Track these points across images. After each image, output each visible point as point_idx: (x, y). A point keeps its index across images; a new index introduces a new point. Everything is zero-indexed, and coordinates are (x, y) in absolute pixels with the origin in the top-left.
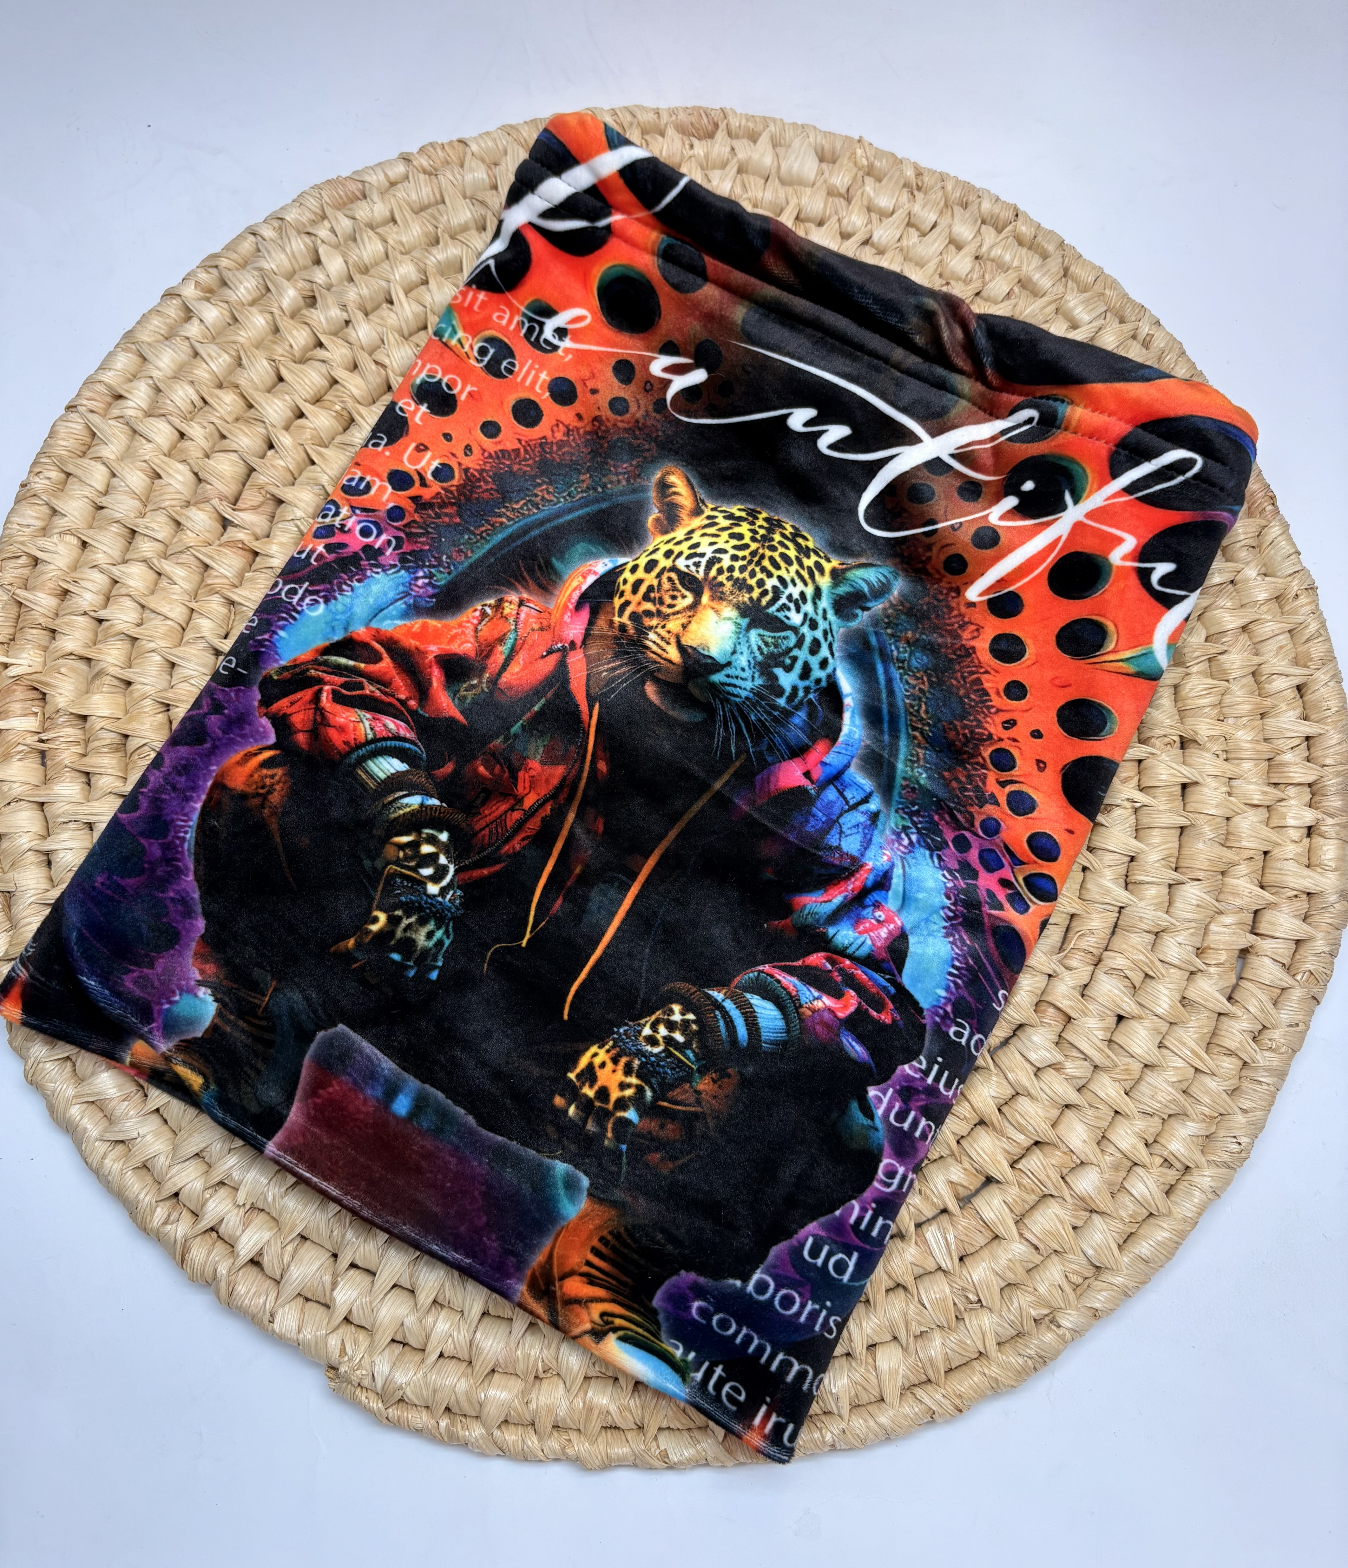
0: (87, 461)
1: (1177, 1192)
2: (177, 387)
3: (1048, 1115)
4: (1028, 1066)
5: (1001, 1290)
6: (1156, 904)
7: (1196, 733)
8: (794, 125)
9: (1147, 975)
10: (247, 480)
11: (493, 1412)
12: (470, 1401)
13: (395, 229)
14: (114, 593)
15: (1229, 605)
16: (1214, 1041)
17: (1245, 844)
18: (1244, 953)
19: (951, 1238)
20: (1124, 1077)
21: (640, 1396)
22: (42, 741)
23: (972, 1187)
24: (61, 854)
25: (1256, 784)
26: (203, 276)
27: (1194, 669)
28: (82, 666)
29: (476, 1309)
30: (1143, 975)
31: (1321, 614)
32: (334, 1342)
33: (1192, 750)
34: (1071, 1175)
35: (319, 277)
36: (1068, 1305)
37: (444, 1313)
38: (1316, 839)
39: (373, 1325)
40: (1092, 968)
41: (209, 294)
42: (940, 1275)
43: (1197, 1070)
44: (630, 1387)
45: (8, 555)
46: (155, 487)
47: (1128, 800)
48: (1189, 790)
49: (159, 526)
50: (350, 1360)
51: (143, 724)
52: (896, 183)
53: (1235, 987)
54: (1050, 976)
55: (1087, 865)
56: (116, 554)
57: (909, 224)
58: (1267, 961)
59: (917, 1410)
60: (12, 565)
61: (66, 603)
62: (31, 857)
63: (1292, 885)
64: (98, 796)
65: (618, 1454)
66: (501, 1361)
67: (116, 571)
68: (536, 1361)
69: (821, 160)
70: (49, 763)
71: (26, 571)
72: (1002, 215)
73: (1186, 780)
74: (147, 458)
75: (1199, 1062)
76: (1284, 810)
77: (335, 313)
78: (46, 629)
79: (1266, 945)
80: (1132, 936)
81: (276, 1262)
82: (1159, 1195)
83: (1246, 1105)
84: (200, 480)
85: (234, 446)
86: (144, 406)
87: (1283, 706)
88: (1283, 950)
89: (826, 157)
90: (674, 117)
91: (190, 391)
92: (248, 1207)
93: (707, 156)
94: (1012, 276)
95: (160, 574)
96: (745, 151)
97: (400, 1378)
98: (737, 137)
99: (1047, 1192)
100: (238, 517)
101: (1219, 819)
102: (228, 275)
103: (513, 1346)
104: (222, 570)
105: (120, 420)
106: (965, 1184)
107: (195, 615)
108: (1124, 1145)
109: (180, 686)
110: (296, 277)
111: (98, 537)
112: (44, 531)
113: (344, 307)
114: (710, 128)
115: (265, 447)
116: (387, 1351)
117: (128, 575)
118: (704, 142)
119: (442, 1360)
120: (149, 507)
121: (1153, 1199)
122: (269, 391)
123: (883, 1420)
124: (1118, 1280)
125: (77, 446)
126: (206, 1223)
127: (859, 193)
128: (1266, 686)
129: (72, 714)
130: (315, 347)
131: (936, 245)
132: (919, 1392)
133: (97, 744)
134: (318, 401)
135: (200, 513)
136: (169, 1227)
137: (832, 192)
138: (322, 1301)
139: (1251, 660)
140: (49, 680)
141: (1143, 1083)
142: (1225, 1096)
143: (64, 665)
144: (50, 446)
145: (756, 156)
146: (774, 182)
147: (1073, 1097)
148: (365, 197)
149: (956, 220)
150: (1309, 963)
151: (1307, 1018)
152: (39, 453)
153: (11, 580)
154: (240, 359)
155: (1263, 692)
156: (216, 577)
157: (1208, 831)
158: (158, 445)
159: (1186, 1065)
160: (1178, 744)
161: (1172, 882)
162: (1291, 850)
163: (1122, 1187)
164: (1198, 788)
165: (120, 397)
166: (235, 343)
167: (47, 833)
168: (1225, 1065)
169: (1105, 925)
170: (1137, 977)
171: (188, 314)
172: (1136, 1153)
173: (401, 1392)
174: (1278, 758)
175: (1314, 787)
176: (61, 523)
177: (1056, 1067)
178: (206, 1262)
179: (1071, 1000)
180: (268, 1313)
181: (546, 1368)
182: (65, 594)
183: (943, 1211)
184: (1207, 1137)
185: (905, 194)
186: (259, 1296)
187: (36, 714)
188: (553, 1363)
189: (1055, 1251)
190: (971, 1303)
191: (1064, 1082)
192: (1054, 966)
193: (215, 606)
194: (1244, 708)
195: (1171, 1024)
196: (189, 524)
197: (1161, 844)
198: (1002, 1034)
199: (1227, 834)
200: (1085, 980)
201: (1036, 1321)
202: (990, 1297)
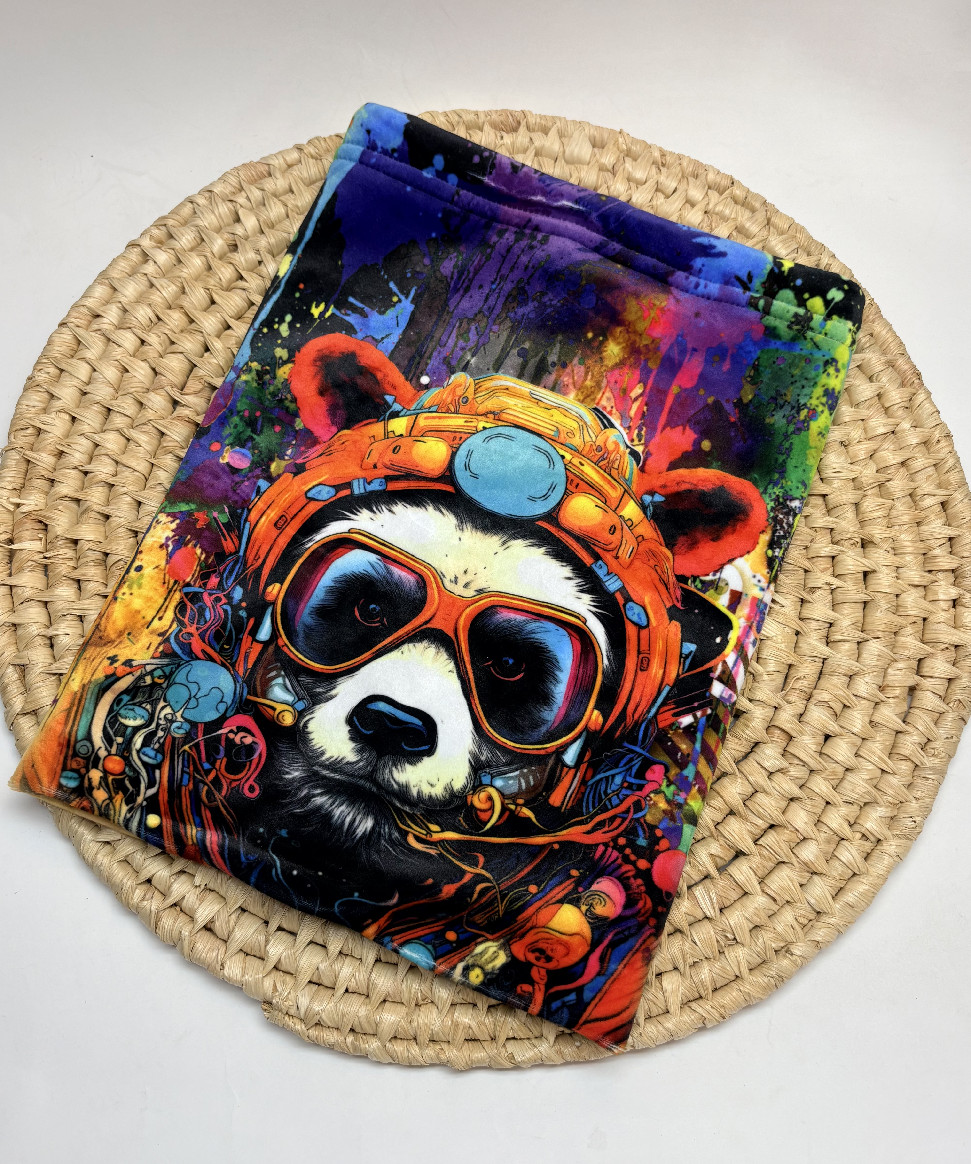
0: (75, 360)
1: (872, 858)
2: (139, 308)
3: (778, 805)
4: (763, 771)
5: (750, 931)
6: (849, 655)
7: (872, 536)
8: (574, 122)
9: (845, 706)
10: (190, 374)
11: (386, 1030)
12: (368, 1022)
13: (292, 196)
14: (96, 453)
15: (892, 447)
16: (894, 751)
17: (910, 613)
18: (912, 690)
19: (713, 894)
20: (832, 777)
21: (492, 1016)
22: (45, 558)
23: (726, 859)
24: (61, 638)
25: (916, 570)
26: (156, 232)
27: (869, 492)
28: (73, 505)
29: (371, 957)
30: (842, 706)
31: (956, 453)
32: (268, 984)
33: (870, 549)
34: (796, 848)
35: (239, 230)
36: (798, 939)
37: (348, 960)
38: (960, 609)
39: (296, 970)
40: (805, 702)
41: (160, 244)
42: (706, 922)
43: (883, 771)
44: (486, 1008)
45: (20, 427)
46: (124, 379)
47: (826, 584)
48: (869, 577)
49: (129, 407)
50: (279, 995)
51: (119, 545)
52: (647, 161)
53: (907, 713)
54: (776, 708)
55: (799, 630)
56: (97, 426)
57: (657, 190)
58: (929, 694)
59: (692, 1017)
60: (22, 434)
61: (61, 461)
62: (39, 641)
63: (943, 640)
64: (87, 596)
65: (477, 1058)
66: (391, 992)
67: (97, 438)
68: (416, 992)
69: (594, 146)
70: (50, 574)
71: (32, 439)
72: (722, 183)
73: (867, 569)
74: (118, 358)
75: (884, 765)
76: (936, 588)
77: (252, 256)
78: (47, 479)
79: (927, 683)
80: (833, 678)
81: (224, 926)
82: (859, 860)
83: (918, 794)
84: (156, 373)
85: (181, 349)
86: (115, 322)
87: (932, 517)
88: (940, 686)
89: (597, 144)
90: (489, 117)
91: (149, 311)
92: (202, 887)
93: (513, 144)
94: (731, 224)
95: (128, 440)
96: (539, 140)
97: (317, 1007)
98: (534, 131)
99: (781, 860)
100: (184, 399)
101: (891, 596)
102: (173, 230)
103: (399, 981)
104: (174, 437)
105: (99, 332)
106: (722, 856)
107: (155, 468)
108: (834, 825)
109: (145, 518)
110: (223, 231)
111: (84, 414)
112: (45, 410)
113: (258, 252)
114: (514, 124)
115: (203, 350)
116: (307, 989)
117: (106, 440)
118: (510, 135)
119: (347, 994)
120: (120, 393)
121: (856, 862)
122: (205, 310)
123: (669, 1025)
124: (833, 921)
125: (68, 351)
126: (171, 900)
127: (621, 168)
128: (920, 503)
129: (67, 539)
130: (237, 280)
131: (677, 203)
132: (694, 1005)
133: (85, 560)
134: (239, 318)
135: (157, 396)
136: (145, 903)
137: (602, 169)
138: (258, 955)
139: (909, 485)
140: (50, 515)
141: (845, 781)
142: (903, 788)
143: (61, 504)
144: (49, 351)
145: (547, 144)
146: (561, 162)
147: (796, 792)
148: (270, 175)
149: (690, 186)
150: (958, 693)
151: (958, 734)
152: (41, 356)
153: (22, 445)
154: (184, 288)
155: (918, 507)
156: (170, 441)
157: (883, 604)
158: (127, 350)
159: (875, 768)
160: (860, 545)
161: (860, 640)
162: (941, 616)
163: (833, 856)
164: (875, 575)
165: (98, 316)
166: (180, 277)
167: (50, 624)
168: (902, 767)
169: (813, 671)
170: (838, 707)
171: (146, 257)
172: (842, 830)
173: (318, 1017)
174: (930, 553)
175: (957, 573)
176: (57, 404)
177: (782, 771)
178: (173, 927)
179: (792, 724)
180: (220, 963)
181: (424, 997)
182: (61, 454)
183: (707, 877)
184: (892, 818)
185: (654, 169)
186: (213, 951)
187: (41, 539)
188: (429, 994)
189: (788, 902)
190: (729, 940)
191: (790, 782)
192: (779, 701)
193: (169, 462)
194: (906, 518)
195: (863, 739)
196: (149, 404)
197: (851, 614)
198: (744, 750)
199: (898, 606)
200: (801, 711)
201: (775, 951)
202: (743, 935)
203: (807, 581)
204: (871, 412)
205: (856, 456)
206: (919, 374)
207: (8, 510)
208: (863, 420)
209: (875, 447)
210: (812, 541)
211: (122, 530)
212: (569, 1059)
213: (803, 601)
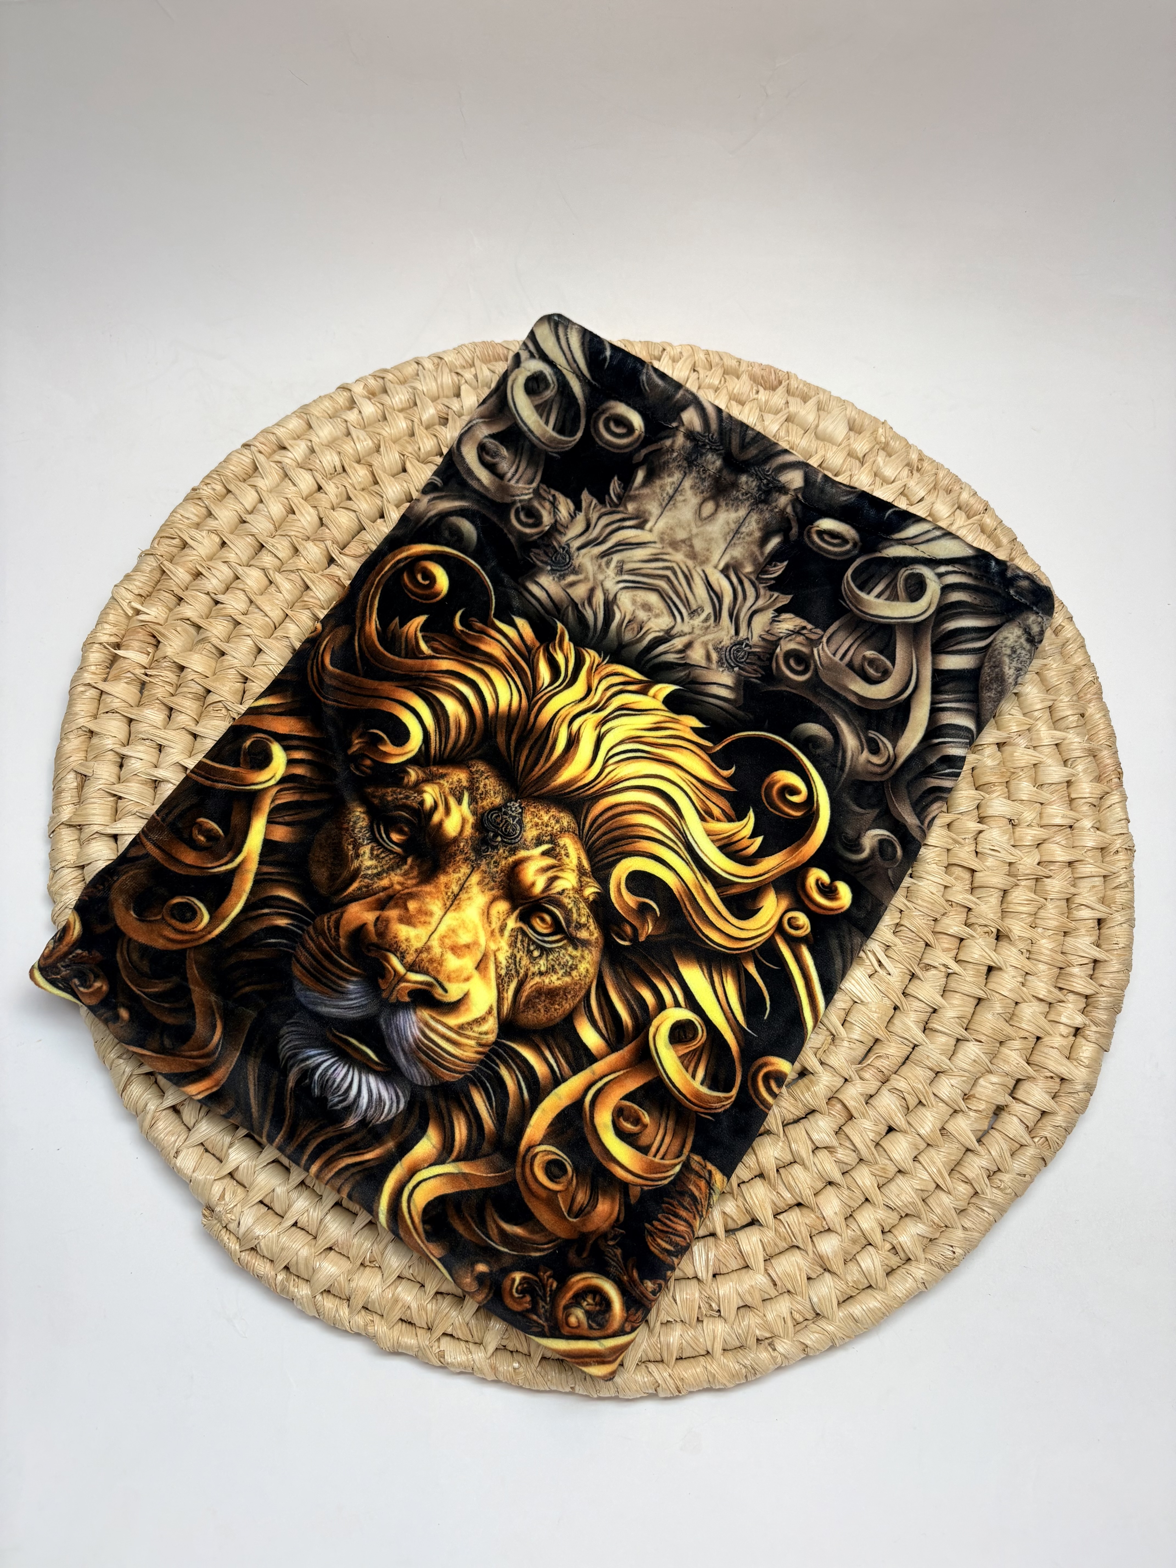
0: (246, 485)
1: (896, 1276)
2: (327, 453)
3: (813, 1184)
4: (809, 1142)
5: (738, 1308)
6: (943, 1050)
7: (1011, 931)
8: (838, 399)
9: (920, 1102)
10: (355, 536)
11: (322, 1280)
12: (307, 1265)
14: (233, 585)
15: (1063, 843)
16: (958, 1168)
17: (1024, 1026)
18: (1000, 1109)
19: (711, 1256)
20: (880, 1174)
21: (437, 1303)
22: (146, 675)
23: (739, 1222)
24: (133, 761)
25: (1045, 983)
26: (372, 382)
27: (1023, 883)
28: (192, 630)
29: (332, 1198)
30: (917, 1101)
31: (1133, 871)
32: (217, 1189)
33: (1004, 944)
34: (817, 1237)
35: (455, 405)
36: (786, 1335)
37: (306, 1193)
38: (1080, 1040)
39: (251, 1184)
40: (880, 1084)
41: (371, 395)
42: (695, 1281)
43: (938, 1186)
44: (433, 1293)
45: (167, 535)
46: (288, 519)
47: (944, 965)
48: (993, 973)
49: (282, 548)
50: (225, 1205)
51: (224, 685)
52: (902, 461)
53: (986, 1133)
54: (846, 1080)
55: (899, 1005)
56: (244, 559)
58: (1015, 1119)
59: (646, 1379)
60: (167, 543)
61: (196, 582)
62: (110, 756)
63: (1051, 1068)
65: (406, 1343)
66: (340, 1242)
67: (240, 570)
68: (367, 1251)
69: (850, 429)
70: (146, 693)
71: (175, 550)
72: (975, 506)
73: (992, 964)
74: (289, 496)
75: (941, 1180)
76: (1061, 1009)
78: (176, 596)
79: (1017, 1107)
80: (918, 1068)
81: (193, 1112)
82: (880, 1273)
83: (968, 1224)
84: (322, 524)
85: (355, 507)
86: (299, 459)
87: (1083, 931)
88: (1031, 1116)
89: (855, 428)
90: (751, 368)
91: (336, 459)
93: (767, 402)
95: (271, 582)
96: (796, 406)
97: (258, 1231)
98: (792, 395)
99: (795, 1243)
100: (341, 559)
101: (1010, 1001)
102: (389, 386)
103: (352, 1234)
104: (318, 594)
105: (279, 465)
106: (735, 1217)
107: (288, 620)
108: (865, 1226)
109: (260, 667)
110: (438, 401)
111: (236, 542)
112: (197, 526)
114: (774, 383)
115: (378, 515)
116: (256, 1207)
117: (248, 575)
118: (768, 391)
119: (294, 1228)
120: (278, 533)
121: (876, 1274)
122: (393, 476)
123: (618, 1379)
124: (830, 1328)
125: (241, 473)
127: (872, 460)
128: (1075, 912)
129: (174, 662)
130: (437, 454)
132: (652, 1367)
133: (185, 689)
135: (315, 547)
137: (851, 454)
138: (217, 1155)
139: (1068, 889)
140: (166, 633)
141: (894, 1183)
142: (953, 1212)
143: (180, 626)
144: (223, 467)
145: (803, 412)
146: (810, 435)
147: (837, 1176)
149: (938, 500)
150: (1047, 1130)
151: (1034, 1173)
152: (213, 470)
153: (163, 553)
154: (379, 447)
155: (1071, 916)
156: (313, 597)
157: (998, 1007)
158: (300, 491)
159: (931, 1180)
160: (994, 935)
161: (960, 1037)
162: (1057, 1041)
163: (854, 1258)
164: (1000, 973)
165: (284, 448)
166: (379, 434)
167: (127, 743)
168: (960, 1189)
169: (899, 1054)
170: (912, 1101)
171: (352, 405)
172: (872, 1234)
173: (257, 1242)
174: (1068, 969)
175: (1090, 1000)
176: (212, 523)
177: (829, 1148)
178: (141, 1096)
179: (857, 1102)
180: (175, 1150)
181: (373, 1259)
182: (198, 575)
183: (713, 1235)
184: (931, 1240)
185: (906, 472)
186: (173, 1135)
187: (148, 654)
188: (378, 1258)
189: (789, 1291)
190: (713, 1310)
191: (834, 1163)
192: (852, 1074)
193: (304, 618)
194: (1053, 923)
195: (928, 1145)
196: (304, 553)
197: (960, 1006)
198: (797, 1113)
199: (1013, 1014)
200: (872, 1092)
201: (758, 1340)
202: (729, 1311)
203: (924, 956)
204: (1054, 797)
205: (1021, 840)
206: (1120, 775)
207: (126, 614)
208: (1042, 804)
209: (1045, 837)
210: (943, 915)
211: (233, 671)
212: (501, 1379)
213: (913, 976)
